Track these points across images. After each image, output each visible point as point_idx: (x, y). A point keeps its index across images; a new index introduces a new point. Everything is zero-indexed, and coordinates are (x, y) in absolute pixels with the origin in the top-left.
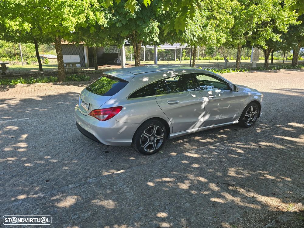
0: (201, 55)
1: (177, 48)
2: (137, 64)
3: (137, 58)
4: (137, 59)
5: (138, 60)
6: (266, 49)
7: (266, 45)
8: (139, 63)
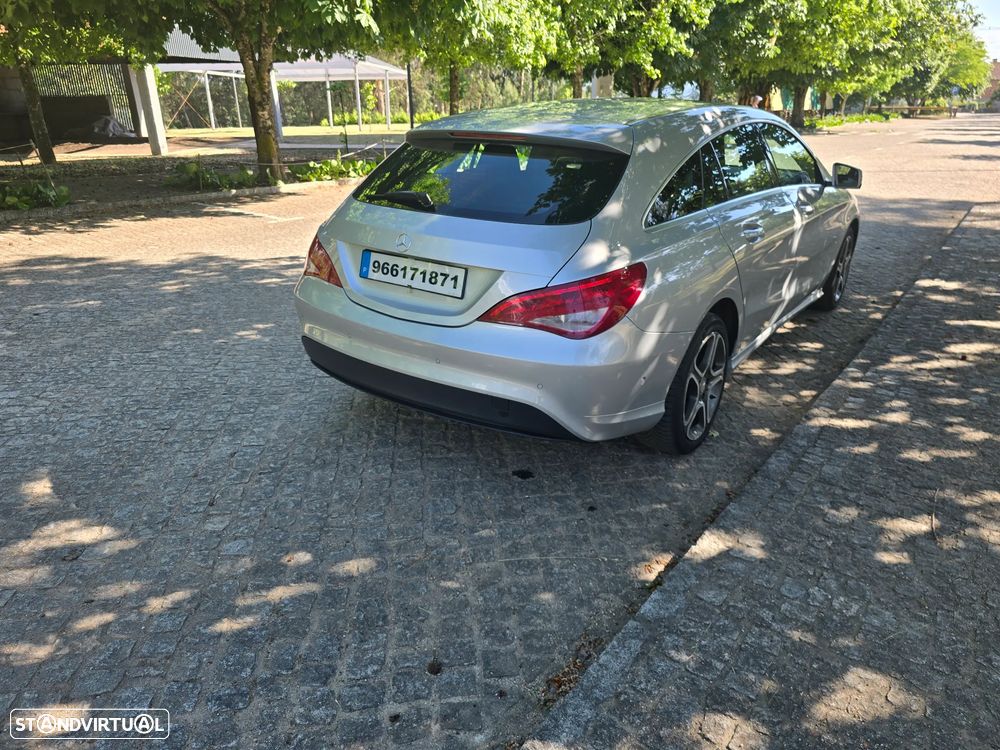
0: (400, 105)
1: (331, 79)
2: (264, 127)
3: (260, 104)
4: (264, 109)
5: (266, 113)
6: (655, 77)
7: (654, 65)
8: (269, 123)
